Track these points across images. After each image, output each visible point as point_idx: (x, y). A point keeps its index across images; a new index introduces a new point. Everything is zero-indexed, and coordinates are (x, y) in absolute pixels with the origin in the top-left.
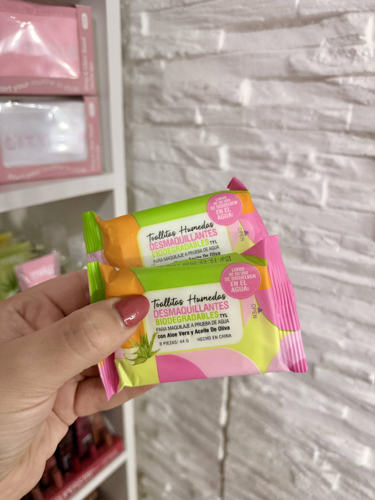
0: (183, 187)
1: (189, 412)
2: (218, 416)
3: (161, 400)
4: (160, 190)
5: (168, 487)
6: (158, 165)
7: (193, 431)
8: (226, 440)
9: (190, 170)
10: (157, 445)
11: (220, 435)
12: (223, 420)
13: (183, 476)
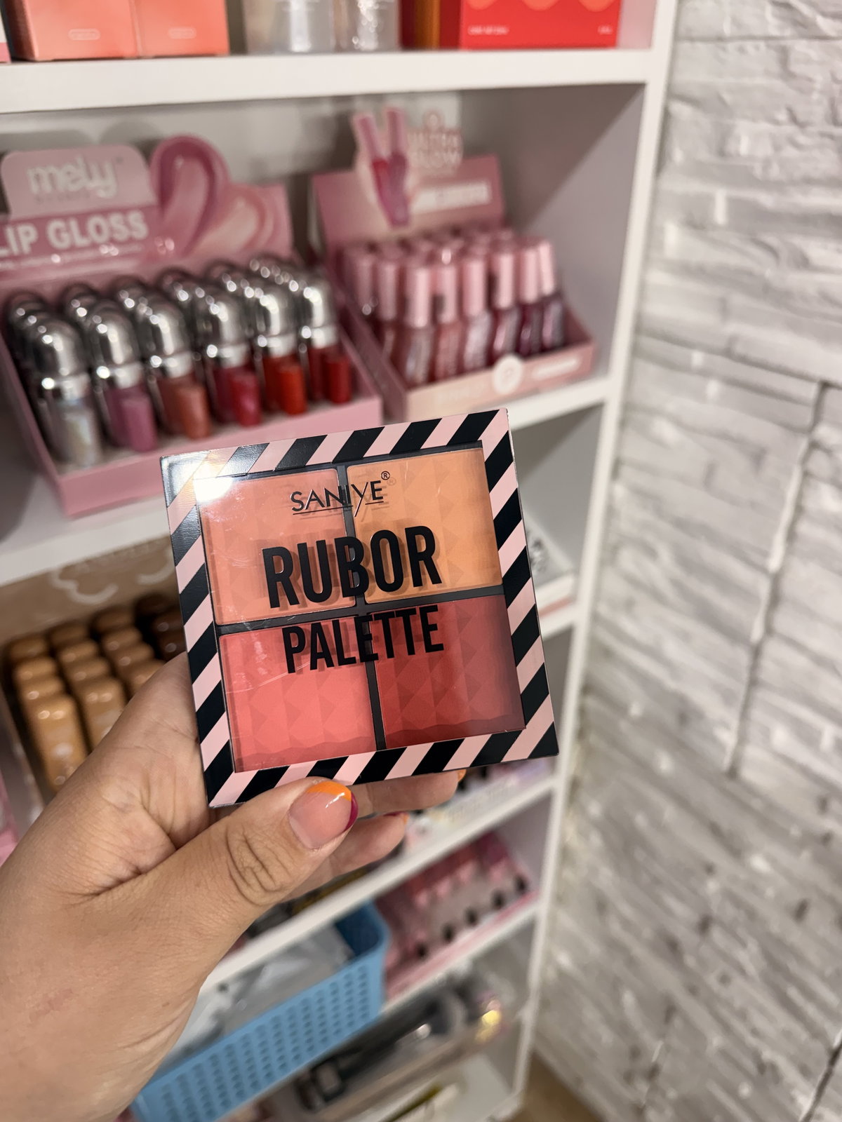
0: (778, 84)
1: (709, 554)
2: (766, 554)
3: (650, 538)
4: (727, 97)
5: (635, 710)
6: (731, 46)
7: (709, 592)
8: (775, 599)
9: (801, 48)
10: (628, 626)
11: (764, 589)
12: (774, 563)
13: (671, 684)
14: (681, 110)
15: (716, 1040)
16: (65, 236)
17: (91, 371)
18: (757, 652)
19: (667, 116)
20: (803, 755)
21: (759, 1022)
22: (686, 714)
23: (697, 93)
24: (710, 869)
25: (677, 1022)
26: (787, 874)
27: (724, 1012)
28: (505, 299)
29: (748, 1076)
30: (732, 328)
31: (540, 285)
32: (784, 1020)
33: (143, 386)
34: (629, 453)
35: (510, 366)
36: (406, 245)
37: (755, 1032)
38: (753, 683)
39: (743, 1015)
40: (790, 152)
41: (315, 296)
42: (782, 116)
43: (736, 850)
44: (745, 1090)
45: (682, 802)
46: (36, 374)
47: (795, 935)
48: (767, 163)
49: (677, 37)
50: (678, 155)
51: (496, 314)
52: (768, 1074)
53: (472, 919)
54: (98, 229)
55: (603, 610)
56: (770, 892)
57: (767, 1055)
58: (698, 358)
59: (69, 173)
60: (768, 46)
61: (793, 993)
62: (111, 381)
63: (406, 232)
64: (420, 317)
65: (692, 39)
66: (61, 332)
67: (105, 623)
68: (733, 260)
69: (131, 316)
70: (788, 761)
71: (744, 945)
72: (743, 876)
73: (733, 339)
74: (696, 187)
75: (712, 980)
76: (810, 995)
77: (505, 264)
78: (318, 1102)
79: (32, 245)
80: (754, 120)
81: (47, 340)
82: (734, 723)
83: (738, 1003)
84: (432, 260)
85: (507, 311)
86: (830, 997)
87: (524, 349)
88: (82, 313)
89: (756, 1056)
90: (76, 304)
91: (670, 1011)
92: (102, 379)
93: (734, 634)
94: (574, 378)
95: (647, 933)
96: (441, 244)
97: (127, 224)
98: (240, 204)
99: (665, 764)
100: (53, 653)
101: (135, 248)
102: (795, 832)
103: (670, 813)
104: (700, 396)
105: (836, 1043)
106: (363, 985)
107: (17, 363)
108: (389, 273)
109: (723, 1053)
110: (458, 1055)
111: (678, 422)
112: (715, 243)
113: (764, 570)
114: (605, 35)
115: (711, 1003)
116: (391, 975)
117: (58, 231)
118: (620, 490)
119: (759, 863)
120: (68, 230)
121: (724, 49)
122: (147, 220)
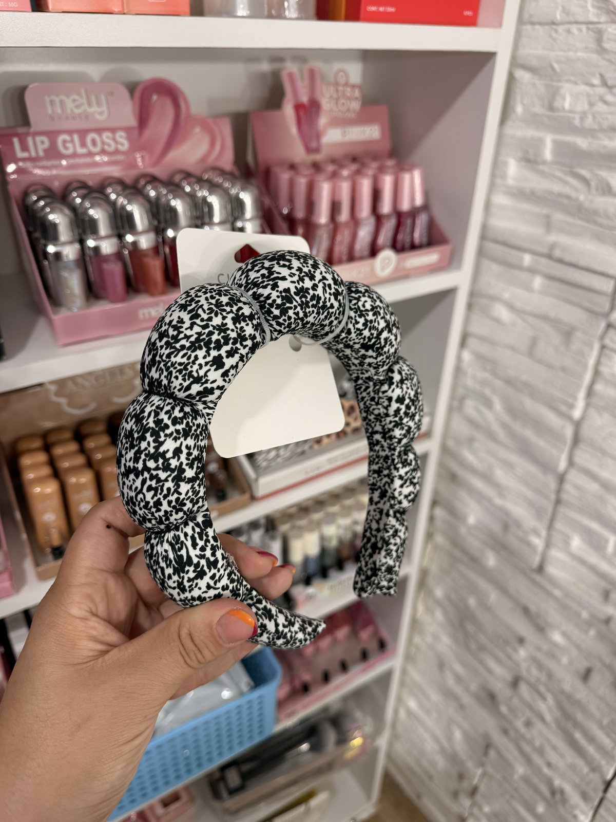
0: (594, 57)
1: (529, 404)
2: (572, 407)
3: (487, 392)
4: (556, 66)
5: (471, 520)
6: (561, 29)
7: (529, 434)
8: (576, 440)
9: (612, 30)
10: (469, 457)
11: (569, 432)
12: (577, 414)
13: (498, 501)
14: (523, 76)
15: (520, 770)
16: (69, 145)
17: (82, 242)
18: (561, 479)
19: (511, 80)
20: (593, 558)
21: (553, 757)
22: (508, 523)
23: (534, 63)
24: (521, 641)
25: (492, 754)
26: (578, 647)
27: (527, 749)
28: (386, 207)
29: (544, 798)
30: (553, 238)
31: (413, 199)
32: (571, 757)
33: (118, 255)
34: (474, 328)
35: (387, 257)
36: (317, 167)
37: (549, 765)
38: (558, 502)
39: (541, 751)
40: (601, 107)
41: (247, 198)
42: (596, 81)
43: (541, 628)
44: (541, 809)
45: (503, 590)
46: (43, 241)
47: (581, 693)
48: (583, 116)
49: (521, 21)
51: (379, 219)
52: (558, 796)
53: (344, 667)
54: (94, 142)
55: (450, 443)
56: (565, 660)
57: (557, 782)
58: (527, 259)
59: (74, 101)
60: (588, 29)
61: (578, 736)
62: (96, 249)
63: (318, 157)
64: (323, 218)
65: (533, 23)
66: (62, 212)
67: (86, 430)
68: (556, 187)
69: (113, 204)
70: (582, 562)
71: (544, 698)
72: (545, 647)
73: (553, 246)
74: (531, 133)
75: (519, 724)
76: (591, 739)
77: (387, 182)
78: (224, 794)
79: (45, 151)
80: (576, 83)
81: (51, 217)
82: (544, 533)
83: (537, 743)
84: (334, 175)
85: (388, 216)
86: (607, 742)
87: (399, 245)
88: (78, 201)
89: (549, 783)
90: (74, 194)
91: (488, 745)
92: (89, 247)
93: (546, 466)
94: (434, 269)
95: (474, 687)
96: (342, 166)
97: (114, 139)
98: (197, 130)
99: (491, 560)
100: (47, 448)
101: (120, 157)
102: (585, 615)
103: (493, 596)
104: (528, 288)
105: (609, 776)
106: (261, 709)
107: (29, 234)
108: (302, 182)
109: (525, 779)
110: (329, 767)
111: (511, 307)
112: (543, 174)
113: (569, 418)
114: (468, 17)
115: (518, 741)
116: (281, 704)
117: (64, 142)
118: (466, 356)
119: (557, 637)
120: (72, 141)
121: (556, 31)
122: (129, 138)
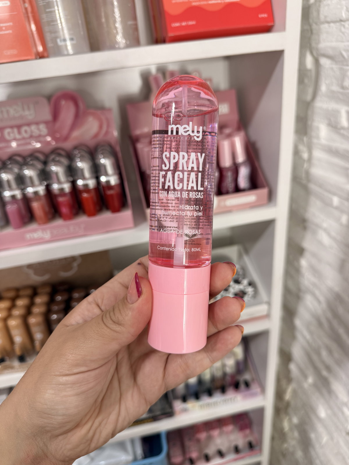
14: (325, 62)
16: (12, 135)
23: (330, 52)
31: (234, 159)
50: (323, 88)
54: (26, 132)
59: (15, 109)
97: (39, 129)
98: (91, 119)
99: (323, 413)
101: (42, 139)
111: (329, 234)
112: (343, 136)
117: (9, 133)
120: (13, 132)
122: (47, 128)
